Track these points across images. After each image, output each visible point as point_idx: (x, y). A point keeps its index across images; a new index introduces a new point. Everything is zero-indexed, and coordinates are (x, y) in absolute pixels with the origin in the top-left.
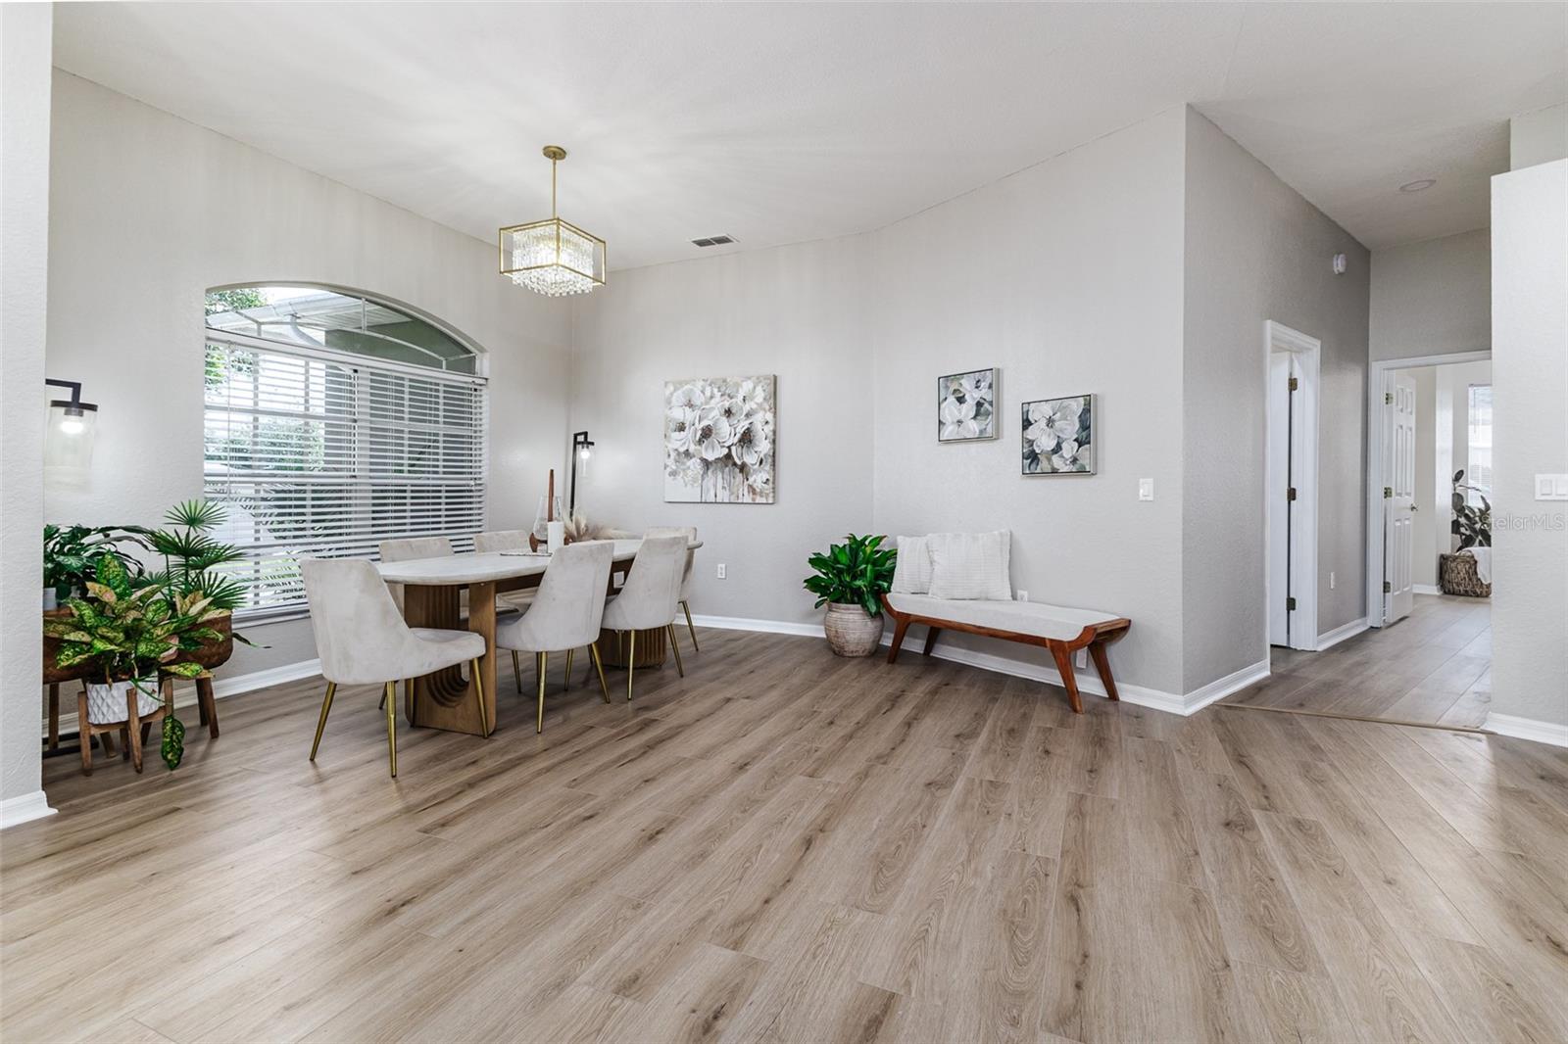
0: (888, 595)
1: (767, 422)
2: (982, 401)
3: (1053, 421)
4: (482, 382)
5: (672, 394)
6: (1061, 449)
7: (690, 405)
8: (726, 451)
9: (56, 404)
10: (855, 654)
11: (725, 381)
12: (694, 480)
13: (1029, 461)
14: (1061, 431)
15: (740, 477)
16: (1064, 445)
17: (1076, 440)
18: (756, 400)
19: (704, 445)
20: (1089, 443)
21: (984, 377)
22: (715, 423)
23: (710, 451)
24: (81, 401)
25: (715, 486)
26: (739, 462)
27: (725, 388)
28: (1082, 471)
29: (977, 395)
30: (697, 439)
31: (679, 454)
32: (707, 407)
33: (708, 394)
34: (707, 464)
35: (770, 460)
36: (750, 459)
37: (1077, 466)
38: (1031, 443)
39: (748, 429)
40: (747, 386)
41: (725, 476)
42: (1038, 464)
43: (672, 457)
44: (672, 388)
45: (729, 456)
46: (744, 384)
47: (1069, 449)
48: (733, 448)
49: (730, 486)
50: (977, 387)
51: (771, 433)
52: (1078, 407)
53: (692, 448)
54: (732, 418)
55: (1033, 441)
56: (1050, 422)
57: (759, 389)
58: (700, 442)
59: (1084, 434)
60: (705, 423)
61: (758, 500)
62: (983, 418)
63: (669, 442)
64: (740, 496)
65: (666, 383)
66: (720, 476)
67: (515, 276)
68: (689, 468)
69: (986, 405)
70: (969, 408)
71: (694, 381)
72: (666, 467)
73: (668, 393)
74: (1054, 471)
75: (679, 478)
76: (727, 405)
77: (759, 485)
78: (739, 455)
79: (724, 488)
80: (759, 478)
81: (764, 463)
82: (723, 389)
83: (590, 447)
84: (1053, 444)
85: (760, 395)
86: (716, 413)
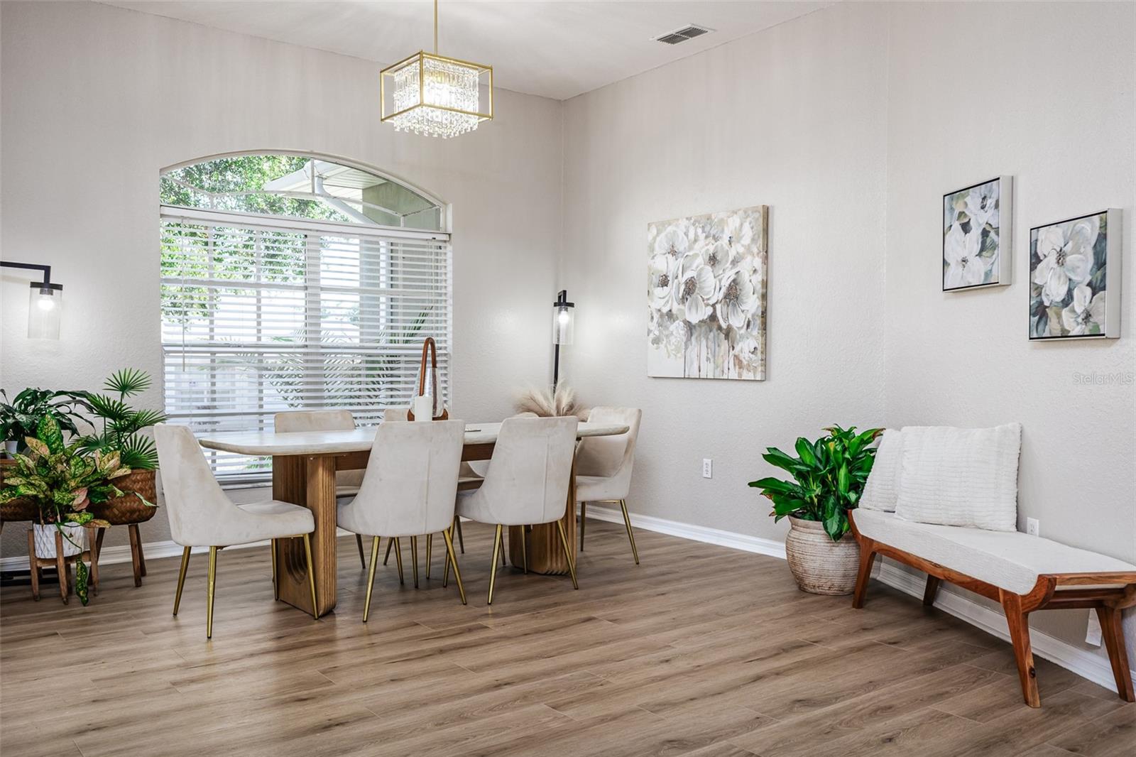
0: (854, 511)
1: (755, 271)
2: (988, 228)
3: (1064, 256)
4: (445, 237)
5: (655, 239)
6: (1072, 299)
7: (673, 252)
8: (709, 311)
9: (34, 285)
10: (818, 590)
11: (709, 218)
12: (677, 349)
13: (1036, 318)
14: (1073, 270)
15: (725, 345)
16: (1076, 293)
17: (1089, 284)
18: (742, 242)
19: (687, 304)
20: (1105, 290)
21: (991, 191)
22: (699, 275)
23: (694, 310)
24: (51, 282)
25: (699, 356)
26: (724, 326)
27: (709, 226)
28: (1096, 335)
29: (983, 219)
30: (680, 295)
31: (662, 316)
32: (691, 253)
33: (691, 236)
34: (690, 327)
35: (759, 321)
36: (737, 322)
37: (1090, 326)
38: (1039, 290)
39: (734, 281)
40: (734, 222)
41: (710, 343)
42: (1046, 324)
43: (655, 320)
44: (654, 231)
45: (713, 318)
46: (730, 220)
47: (1082, 298)
48: (718, 306)
49: (714, 356)
50: (983, 207)
51: (759, 286)
52: (1090, 230)
53: (676, 307)
54: (717, 266)
55: (1042, 287)
56: (1061, 256)
57: (747, 227)
58: (684, 300)
59: (1099, 275)
60: (688, 275)
61: (747, 375)
62: (988, 254)
63: (652, 301)
64: (726, 370)
65: (649, 225)
66: (704, 343)
67: (396, 122)
68: (672, 334)
69: (992, 234)
70: (974, 240)
71: (678, 220)
72: (649, 332)
73: (650, 238)
74: (1065, 335)
75: (662, 346)
76: (711, 249)
77: (746, 356)
78: (725, 316)
79: (708, 359)
80: (747, 344)
81: (751, 326)
82: (707, 229)
83: (569, 308)
84: (1063, 291)
85: (748, 234)
86: (700, 261)
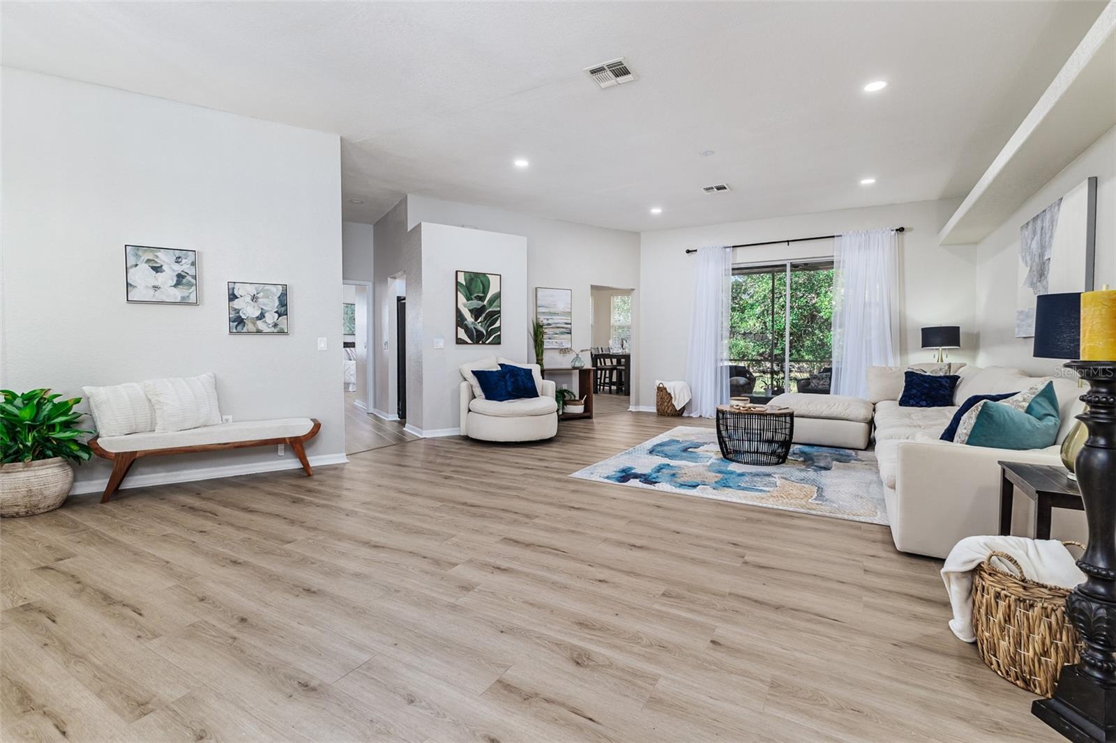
0: (98, 441)
2: (184, 274)
3: (257, 298)
6: (264, 317)
13: (236, 323)
14: (264, 305)
16: (266, 315)
17: (276, 312)
20: (287, 315)
21: (186, 255)
28: (282, 332)
29: (178, 268)
37: (277, 329)
38: (237, 311)
42: (244, 326)
47: (271, 317)
50: (177, 262)
52: (277, 291)
55: (239, 310)
56: (254, 298)
59: (283, 309)
62: (185, 288)
69: (189, 278)
70: (167, 278)
74: (259, 332)
84: (258, 313)
